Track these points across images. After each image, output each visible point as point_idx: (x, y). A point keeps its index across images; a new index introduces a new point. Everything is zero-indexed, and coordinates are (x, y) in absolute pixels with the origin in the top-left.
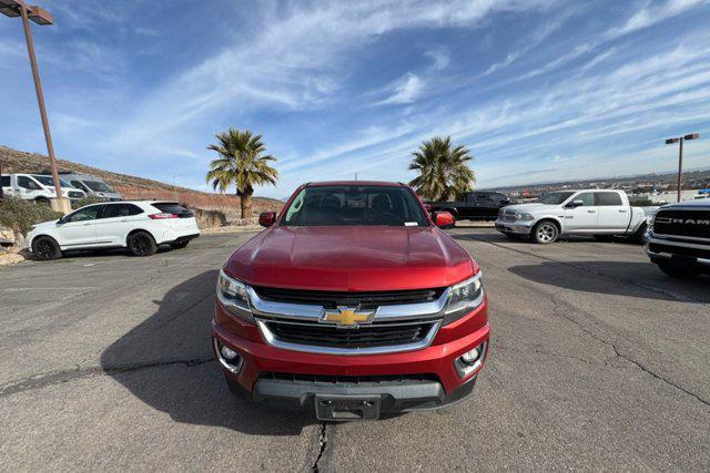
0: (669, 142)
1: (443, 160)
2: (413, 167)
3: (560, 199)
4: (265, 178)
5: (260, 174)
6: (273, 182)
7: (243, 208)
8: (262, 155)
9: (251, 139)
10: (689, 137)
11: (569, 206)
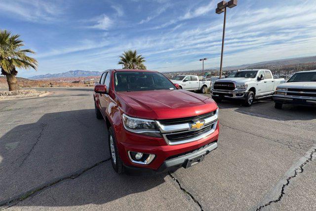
0: (201, 60)
1: (134, 61)
2: (120, 63)
3: (181, 78)
4: (27, 64)
5: (23, 62)
6: (33, 67)
7: (10, 84)
8: (21, 48)
9: (10, 37)
10: (205, 59)
11: (185, 81)
